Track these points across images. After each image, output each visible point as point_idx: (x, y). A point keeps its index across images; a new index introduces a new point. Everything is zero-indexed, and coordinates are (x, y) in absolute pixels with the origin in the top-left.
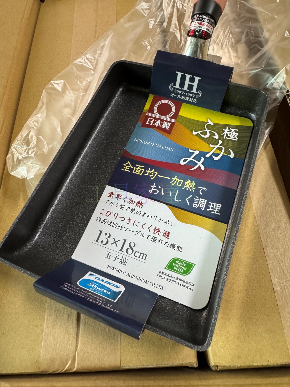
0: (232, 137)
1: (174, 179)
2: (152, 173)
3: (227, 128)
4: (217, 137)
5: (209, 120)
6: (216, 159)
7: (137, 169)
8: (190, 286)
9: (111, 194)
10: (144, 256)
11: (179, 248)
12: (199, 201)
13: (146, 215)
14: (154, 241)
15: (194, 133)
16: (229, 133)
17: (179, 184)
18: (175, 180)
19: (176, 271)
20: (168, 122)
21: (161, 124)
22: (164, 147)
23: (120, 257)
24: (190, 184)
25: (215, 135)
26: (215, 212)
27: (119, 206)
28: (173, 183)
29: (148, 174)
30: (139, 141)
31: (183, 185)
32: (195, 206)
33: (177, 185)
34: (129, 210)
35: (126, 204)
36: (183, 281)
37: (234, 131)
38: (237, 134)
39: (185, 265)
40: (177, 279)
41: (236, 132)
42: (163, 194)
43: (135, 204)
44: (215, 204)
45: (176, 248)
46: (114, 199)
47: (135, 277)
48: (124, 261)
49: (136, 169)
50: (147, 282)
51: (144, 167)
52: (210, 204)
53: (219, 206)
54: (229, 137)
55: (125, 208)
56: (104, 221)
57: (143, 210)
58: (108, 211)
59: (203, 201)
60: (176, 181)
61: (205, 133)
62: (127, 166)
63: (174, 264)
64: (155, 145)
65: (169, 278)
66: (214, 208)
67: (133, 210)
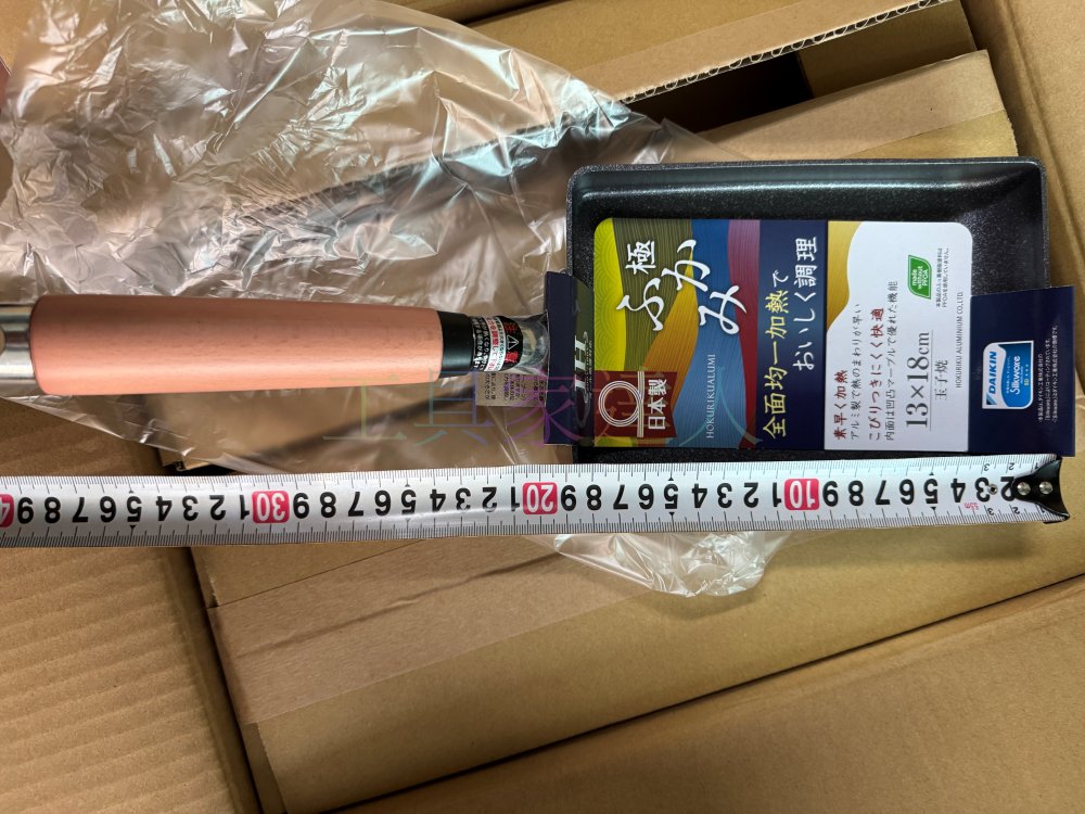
1: (773, 333)
2: (774, 377)
18: (774, 331)
27: (856, 411)
32: (812, 282)
43: (842, 384)
44: (798, 250)
51: (766, 398)
52: (802, 258)
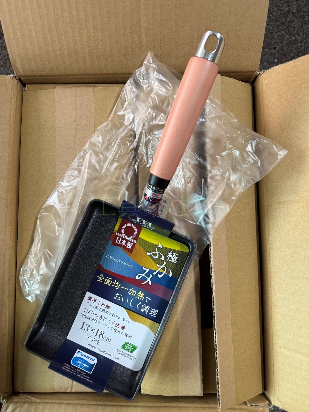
0: (173, 260)
3: (171, 251)
4: (163, 259)
5: (159, 244)
6: (160, 276)
7: (108, 280)
8: (133, 359)
9: (90, 298)
10: (109, 340)
11: (130, 337)
12: (145, 307)
13: (111, 315)
14: (116, 331)
15: (148, 254)
16: (172, 256)
17: (134, 294)
19: (127, 350)
20: (131, 242)
21: (126, 244)
22: (126, 264)
23: (95, 340)
24: (141, 295)
25: (162, 257)
26: (153, 315)
28: (130, 293)
29: (114, 285)
30: (110, 257)
31: (136, 295)
33: (133, 295)
34: (101, 310)
35: (99, 306)
36: (130, 356)
37: (175, 255)
38: (177, 258)
39: (132, 347)
40: (127, 354)
41: (176, 256)
42: (123, 301)
45: (128, 336)
46: (91, 302)
47: (104, 352)
48: (97, 342)
49: (106, 281)
50: (110, 355)
53: (157, 311)
54: (171, 260)
55: (98, 309)
56: (85, 316)
57: (109, 311)
58: (88, 310)
59: (147, 308)
60: (132, 291)
61: (155, 255)
62: (101, 278)
63: (126, 346)
64: (120, 262)
65: (122, 353)
66: (154, 313)
67: (103, 310)
